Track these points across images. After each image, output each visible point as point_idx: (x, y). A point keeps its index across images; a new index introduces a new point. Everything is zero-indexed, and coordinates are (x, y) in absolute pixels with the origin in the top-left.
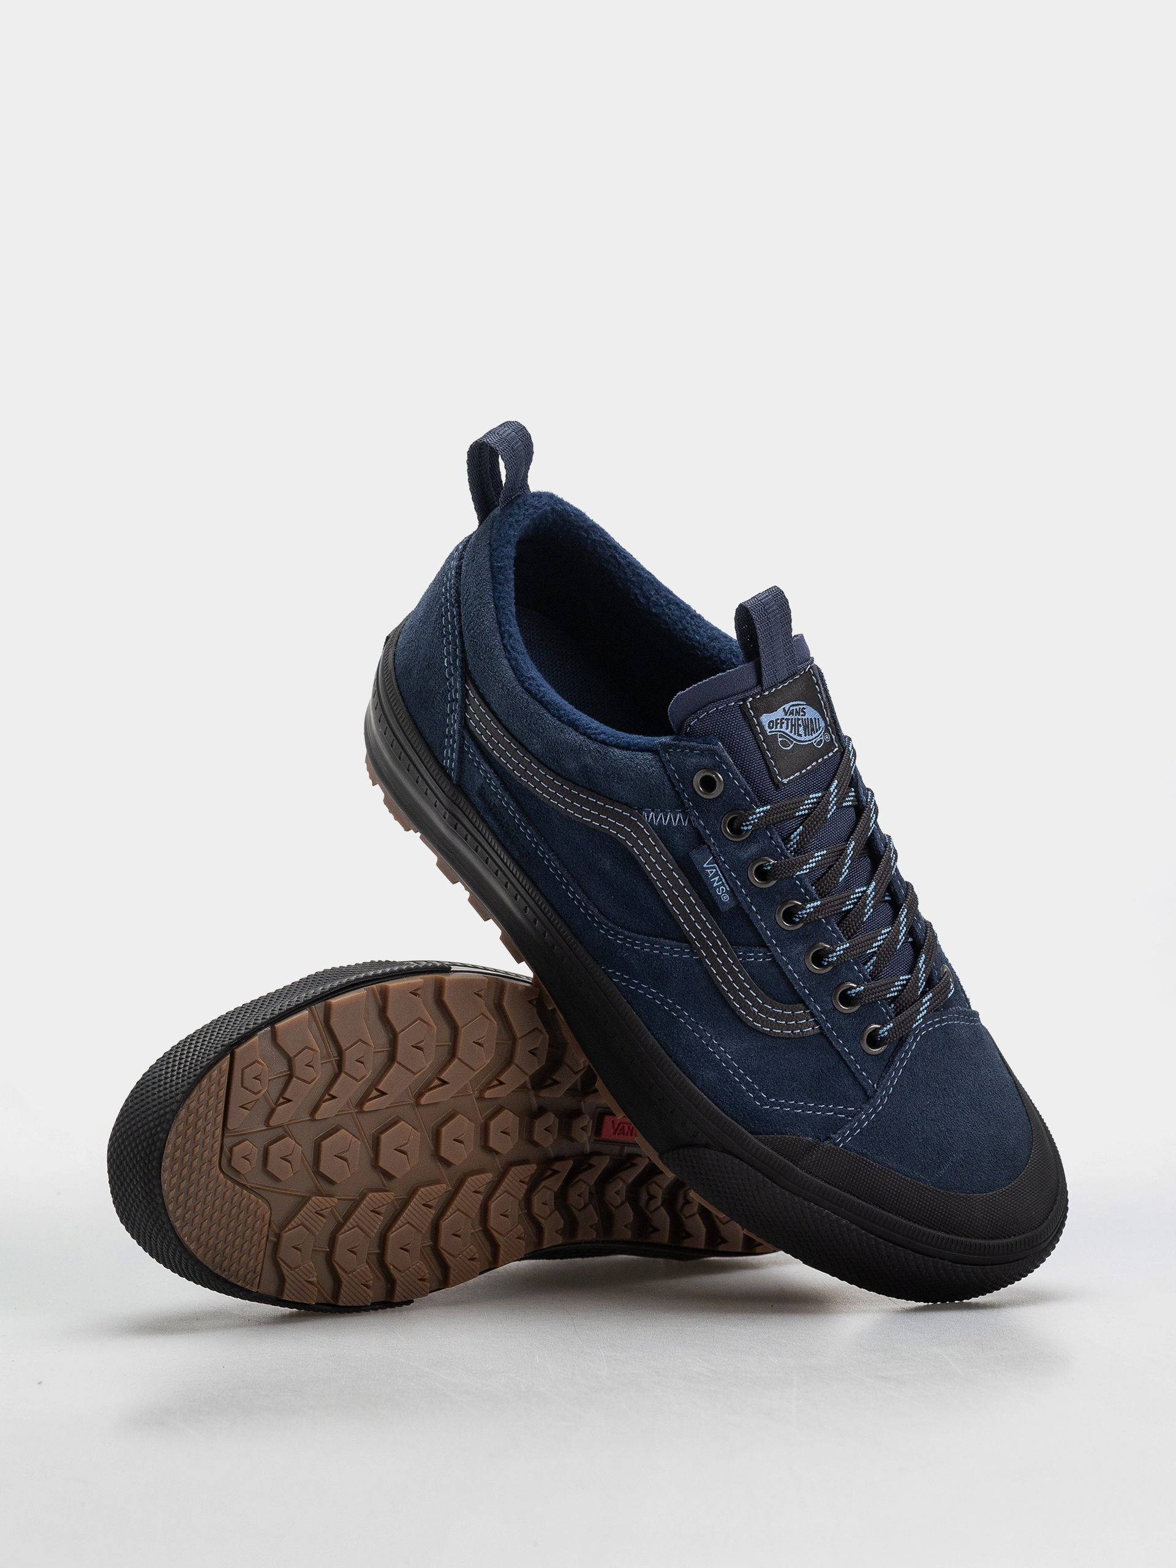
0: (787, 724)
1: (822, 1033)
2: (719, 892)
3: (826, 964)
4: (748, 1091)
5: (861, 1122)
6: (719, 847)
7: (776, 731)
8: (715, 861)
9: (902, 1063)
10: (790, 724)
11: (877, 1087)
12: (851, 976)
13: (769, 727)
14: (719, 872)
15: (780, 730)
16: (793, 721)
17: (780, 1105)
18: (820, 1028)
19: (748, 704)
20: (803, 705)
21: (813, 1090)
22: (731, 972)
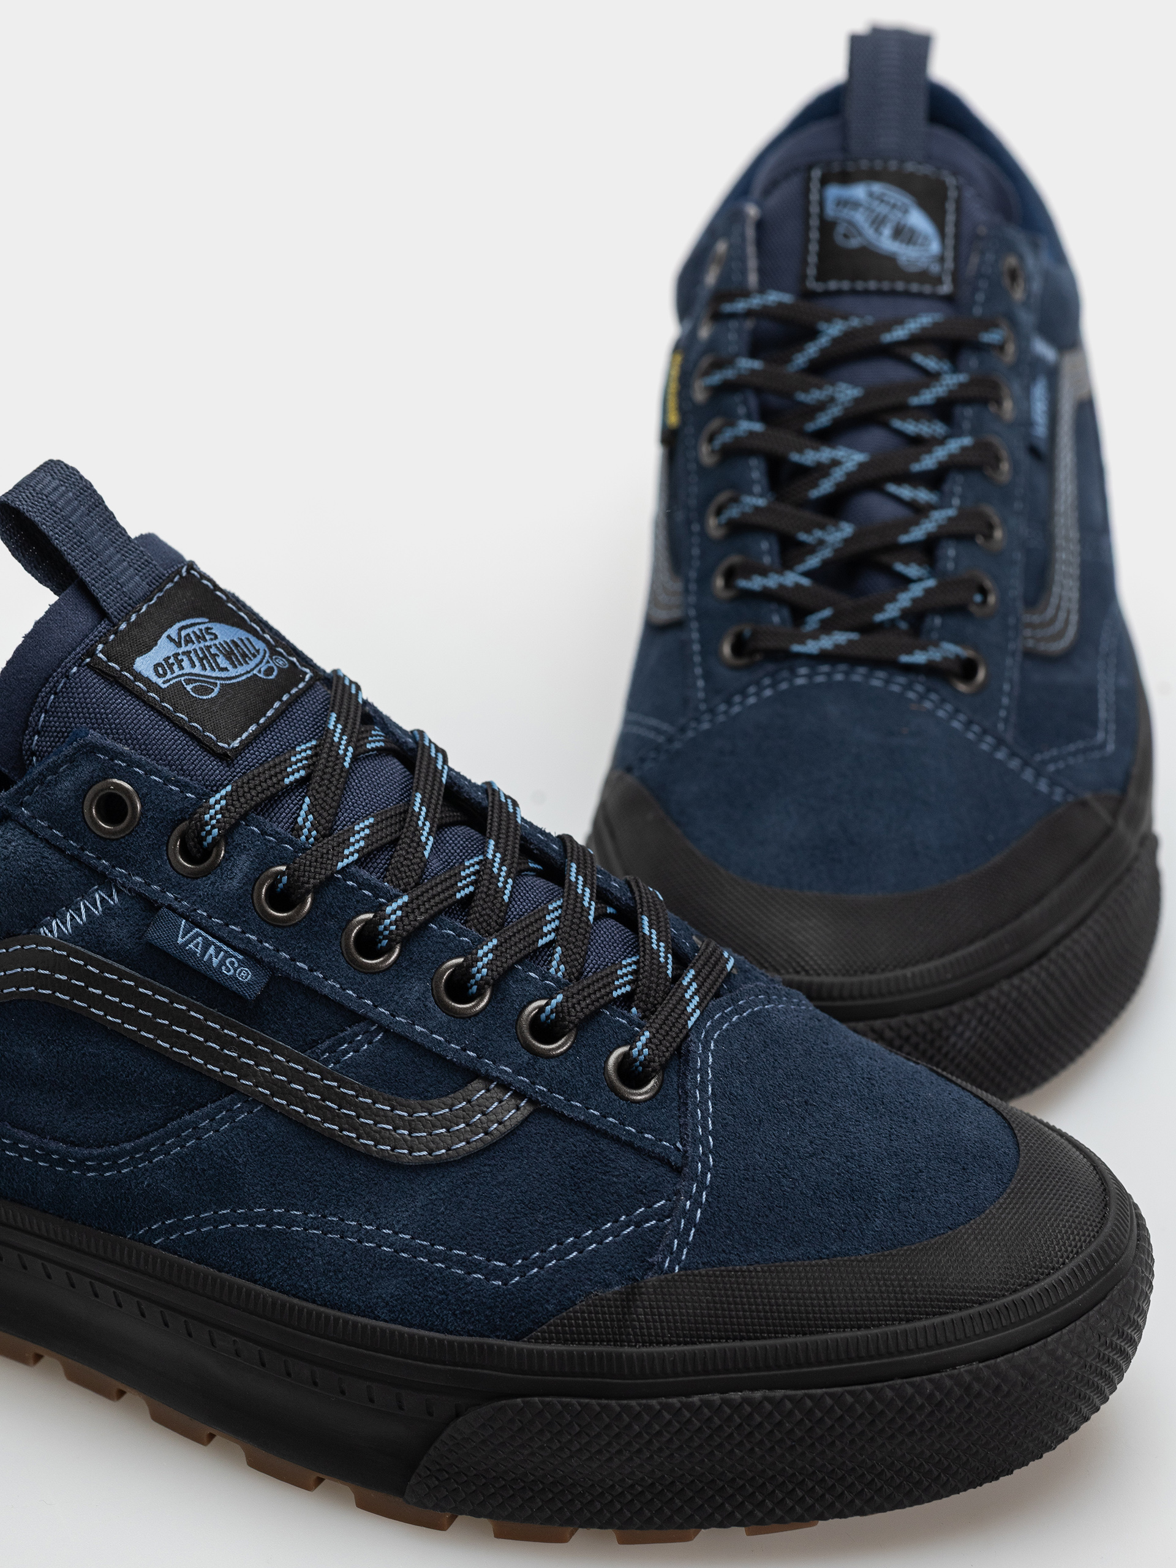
0: (191, 660)
1: (541, 1110)
2: (229, 971)
3: (475, 988)
4: (469, 1274)
5: (690, 1216)
6: (186, 898)
7: (174, 678)
8: (192, 922)
9: (704, 1091)
10: (195, 659)
11: (684, 1146)
12: (531, 988)
13: (159, 676)
14: (210, 938)
15: (180, 673)
16: (199, 652)
17: (534, 1264)
18: (531, 1101)
19: (101, 655)
20: (204, 623)
21: (575, 1208)
22: (328, 1093)
